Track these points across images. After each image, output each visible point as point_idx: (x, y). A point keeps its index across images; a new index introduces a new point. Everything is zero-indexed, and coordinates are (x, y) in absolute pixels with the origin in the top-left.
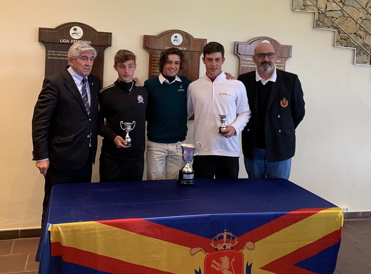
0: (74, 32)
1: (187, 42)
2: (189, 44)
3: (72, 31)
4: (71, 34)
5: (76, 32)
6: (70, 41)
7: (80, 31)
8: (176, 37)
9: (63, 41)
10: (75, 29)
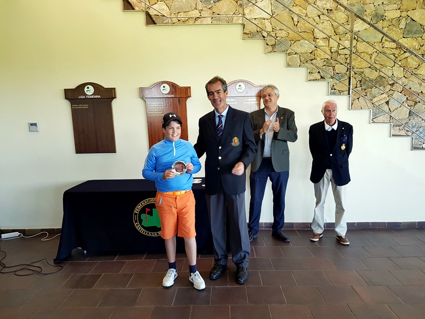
0: (87, 90)
3: (86, 89)
4: (85, 91)
7: (92, 89)
8: (164, 87)
9: (81, 97)
10: (88, 88)
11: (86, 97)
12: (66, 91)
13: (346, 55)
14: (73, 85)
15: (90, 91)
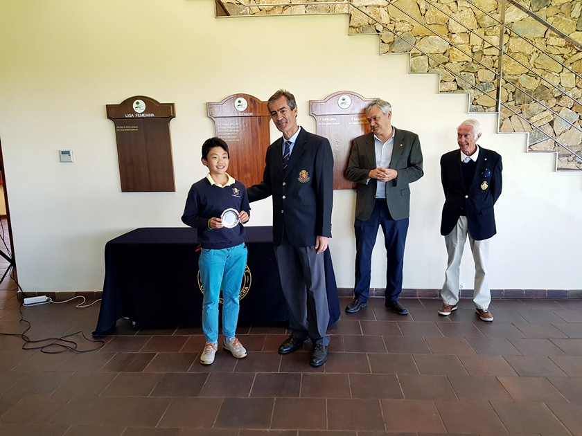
0: (137, 106)
2: (255, 108)
3: (135, 105)
4: (134, 108)
5: (139, 105)
7: (142, 105)
8: (239, 102)
9: (129, 116)
10: (138, 103)
11: (134, 115)
12: (109, 107)
13: (494, 56)
14: (117, 100)
15: (139, 108)
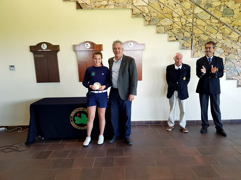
0: (43, 46)
1: (93, 47)
2: (94, 47)
3: (42, 46)
4: (42, 47)
5: (44, 46)
6: (42, 50)
7: (45, 46)
9: (39, 50)
10: (43, 45)
12: (31, 47)
13: (190, 26)
14: (35, 44)
15: (44, 47)
